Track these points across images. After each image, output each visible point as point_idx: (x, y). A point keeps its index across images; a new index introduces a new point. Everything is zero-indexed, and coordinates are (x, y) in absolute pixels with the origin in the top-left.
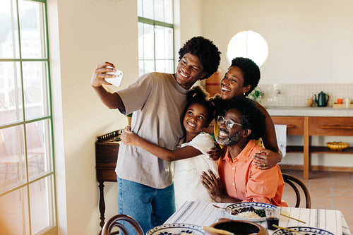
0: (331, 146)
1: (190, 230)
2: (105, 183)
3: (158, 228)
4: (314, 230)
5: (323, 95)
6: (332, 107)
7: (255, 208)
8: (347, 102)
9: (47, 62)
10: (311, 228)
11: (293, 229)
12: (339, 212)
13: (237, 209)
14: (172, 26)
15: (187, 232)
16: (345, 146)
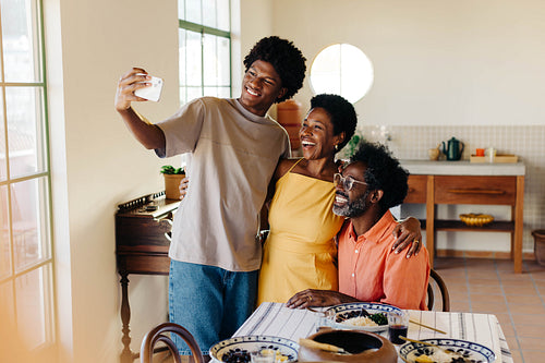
0: (467, 220)
1: (275, 346)
2: (130, 277)
3: (227, 342)
4: (459, 344)
5: (455, 143)
6: (469, 160)
7: (369, 311)
8: (491, 153)
9: (42, 88)
10: (455, 341)
11: (429, 342)
12: (493, 318)
13: (342, 313)
14: (228, 35)
15: (271, 347)
16: (488, 220)
